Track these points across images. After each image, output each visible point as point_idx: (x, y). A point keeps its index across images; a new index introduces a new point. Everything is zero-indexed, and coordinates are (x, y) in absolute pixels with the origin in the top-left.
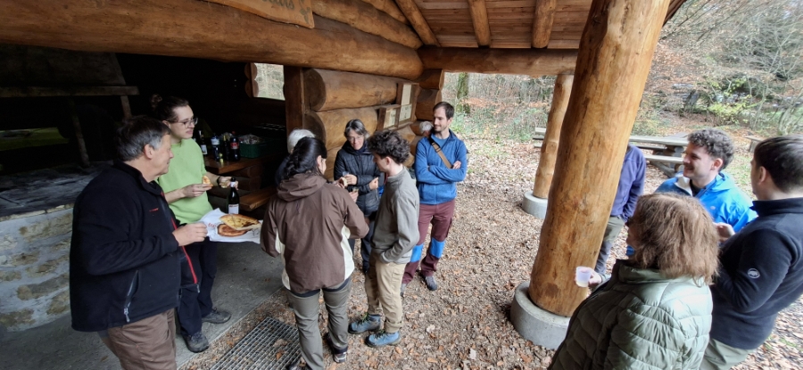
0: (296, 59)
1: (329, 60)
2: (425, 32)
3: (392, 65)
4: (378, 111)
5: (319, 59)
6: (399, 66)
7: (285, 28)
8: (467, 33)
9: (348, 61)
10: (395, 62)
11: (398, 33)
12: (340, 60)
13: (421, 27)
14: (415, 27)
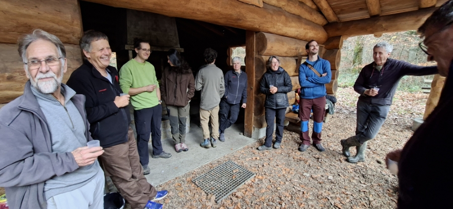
0: (252, 24)
1: (269, 26)
2: (330, 14)
3: (307, 33)
4: (297, 60)
5: (264, 25)
6: (311, 34)
7: (248, 6)
8: (361, 9)
9: (280, 27)
10: (308, 31)
11: (311, 14)
12: (276, 27)
13: (326, 9)
14: (323, 11)
